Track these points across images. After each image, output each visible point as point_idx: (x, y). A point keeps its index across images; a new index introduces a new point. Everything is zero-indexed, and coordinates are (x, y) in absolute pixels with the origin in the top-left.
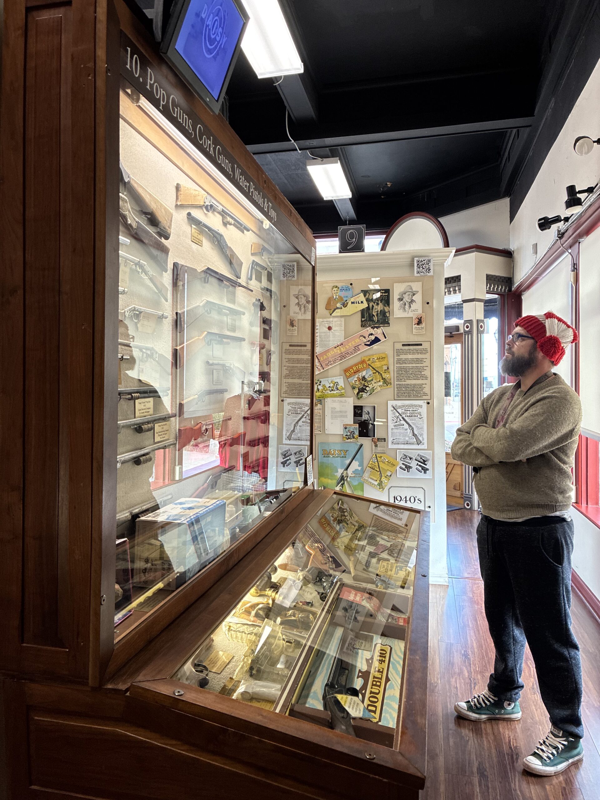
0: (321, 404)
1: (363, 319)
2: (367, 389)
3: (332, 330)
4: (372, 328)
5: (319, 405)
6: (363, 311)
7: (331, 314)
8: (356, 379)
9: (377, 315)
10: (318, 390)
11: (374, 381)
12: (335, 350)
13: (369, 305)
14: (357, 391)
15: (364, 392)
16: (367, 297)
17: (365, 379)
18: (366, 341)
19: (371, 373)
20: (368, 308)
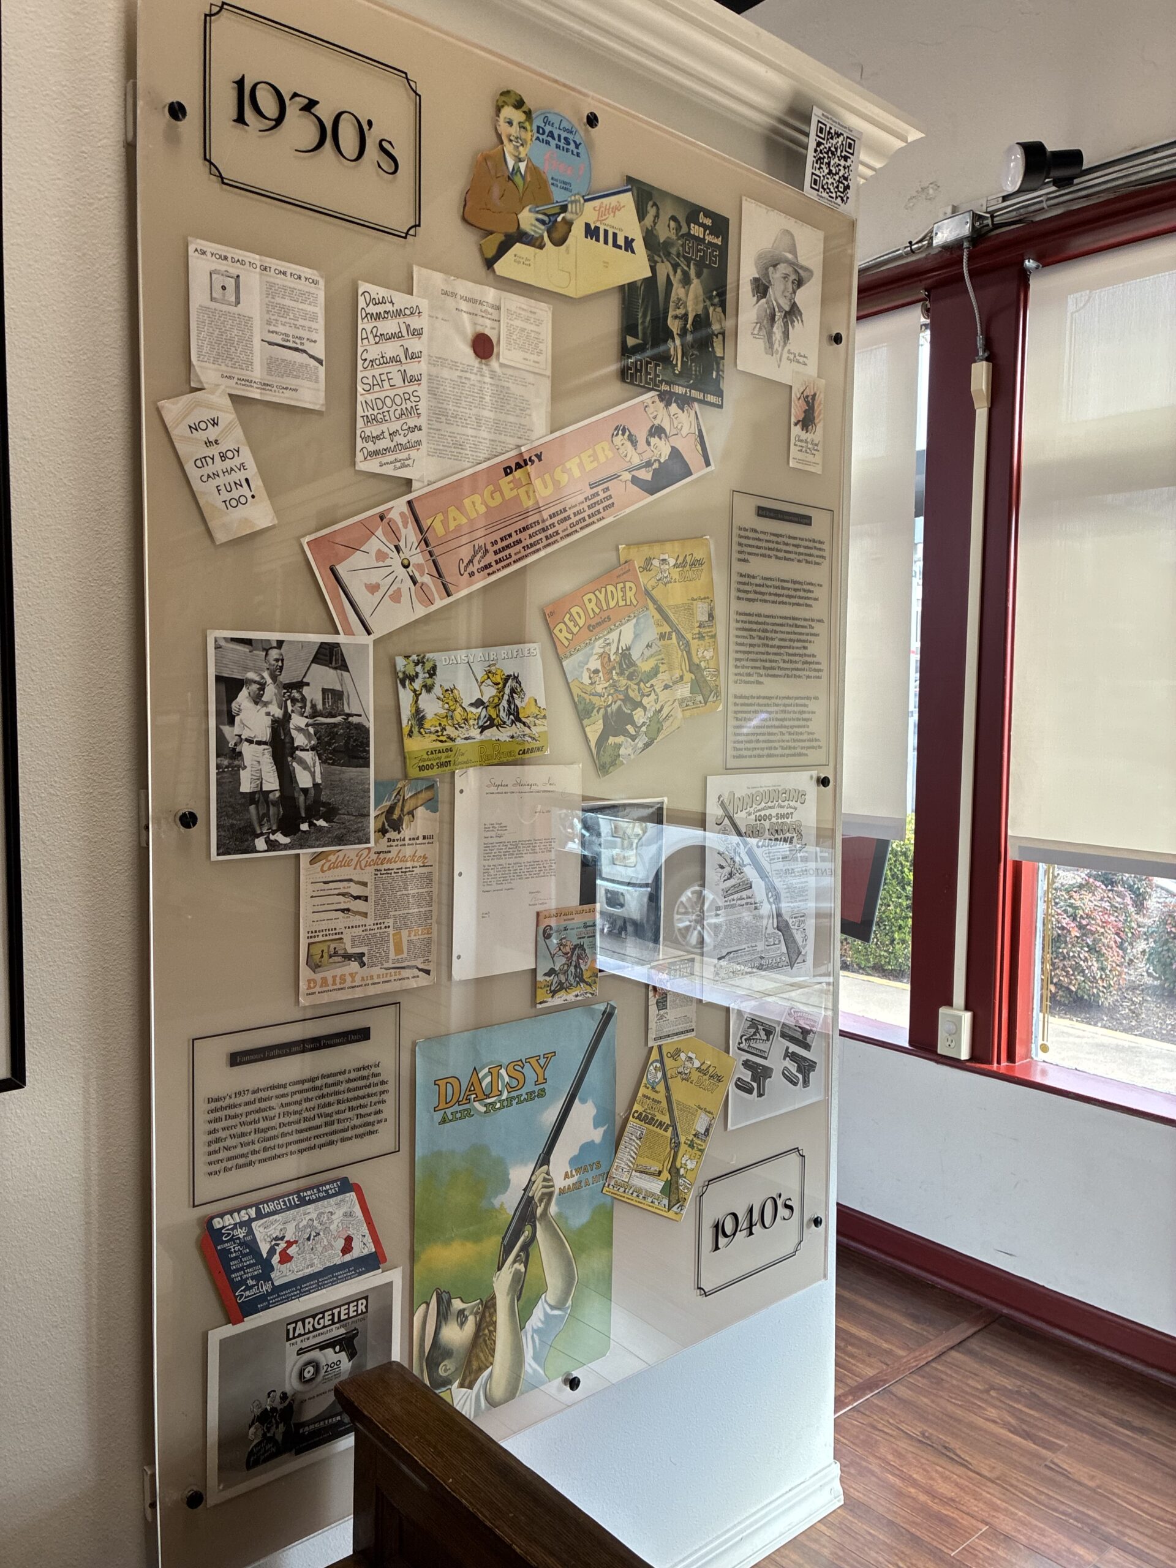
0: (432, 804)
1: (631, 341)
2: (639, 716)
3: (494, 363)
4: (662, 396)
5: (420, 812)
6: (628, 293)
7: (489, 263)
8: (595, 664)
9: (683, 332)
10: (419, 717)
11: (663, 677)
12: (505, 482)
13: (653, 269)
14: (599, 726)
15: (626, 733)
16: (649, 220)
17: (632, 664)
18: (636, 461)
19: (651, 634)
20: (650, 282)
